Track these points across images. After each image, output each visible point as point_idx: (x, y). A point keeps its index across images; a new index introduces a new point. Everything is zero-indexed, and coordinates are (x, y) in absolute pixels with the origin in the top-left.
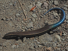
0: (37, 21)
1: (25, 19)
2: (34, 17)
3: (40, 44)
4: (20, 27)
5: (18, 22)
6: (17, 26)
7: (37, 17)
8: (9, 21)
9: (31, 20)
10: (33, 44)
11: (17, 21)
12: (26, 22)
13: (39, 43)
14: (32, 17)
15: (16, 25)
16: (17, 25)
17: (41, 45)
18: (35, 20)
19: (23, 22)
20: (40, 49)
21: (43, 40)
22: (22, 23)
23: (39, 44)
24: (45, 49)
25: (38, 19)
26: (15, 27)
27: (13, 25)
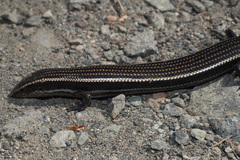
0: (175, 27)
1: (115, 18)
2: (161, 8)
3: (201, 128)
4: (91, 50)
5: (79, 30)
6: (80, 48)
7: (172, 7)
8: (38, 27)
9: (145, 22)
10: (161, 127)
11: (77, 25)
12: (122, 28)
13: (192, 120)
14: (148, 9)
15: (71, 44)
16: (77, 44)
17: (204, 132)
18: (167, 21)
19: (105, 29)
20: (200, 150)
21: (216, 107)
22: (100, 33)
23: (194, 127)
24: (228, 150)
25: (181, 15)
26: (68, 53)
27: (58, 45)
